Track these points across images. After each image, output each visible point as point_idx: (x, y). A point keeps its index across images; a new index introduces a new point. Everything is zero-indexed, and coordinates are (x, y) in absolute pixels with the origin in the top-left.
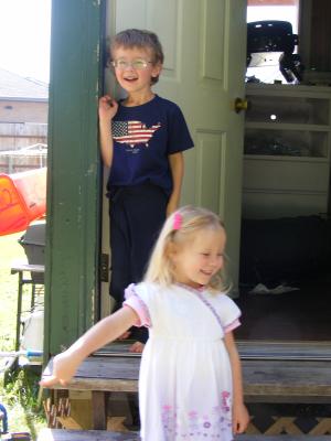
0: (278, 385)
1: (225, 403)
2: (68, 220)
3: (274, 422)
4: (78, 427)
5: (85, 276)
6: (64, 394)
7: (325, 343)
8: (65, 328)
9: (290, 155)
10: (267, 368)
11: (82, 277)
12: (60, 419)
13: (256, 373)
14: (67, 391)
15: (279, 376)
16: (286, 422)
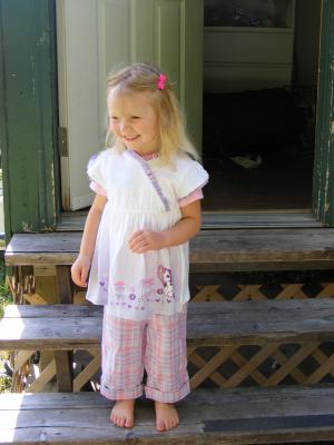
2: (22, 93)
3: (240, 290)
4: (45, 303)
5: (43, 150)
6: (29, 270)
8: (25, 205)
9: (253, 25)
10: (232, 236)
11: (40, 152)
12: (26, 297)
13: (220, 241)
14: (31, 267)
15: (244, 243)
16: (252, 289)
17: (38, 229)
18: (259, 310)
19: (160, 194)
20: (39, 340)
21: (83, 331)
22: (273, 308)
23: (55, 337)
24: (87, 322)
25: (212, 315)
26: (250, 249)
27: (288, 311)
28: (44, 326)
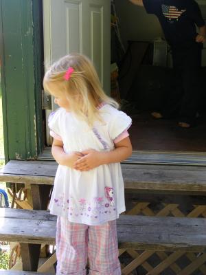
0: (158, 182)
1: (108, 195)
2: (15, 68)
5: (29, 106)
7: (202, 153)
8: (17, 142)
10: (154, 170)
11: (27, 107)
13: (145, 174)
17: (26, 158)
18: (167, 225)
19: (100, 139)
20: (9, 235)
21: (40, 231)
22: (179, 224)
23: (20, 233)
24: (45, 224)
25: (131, 226)
26: (163, 181)
27: (188, 227)
28: (16, 225)
